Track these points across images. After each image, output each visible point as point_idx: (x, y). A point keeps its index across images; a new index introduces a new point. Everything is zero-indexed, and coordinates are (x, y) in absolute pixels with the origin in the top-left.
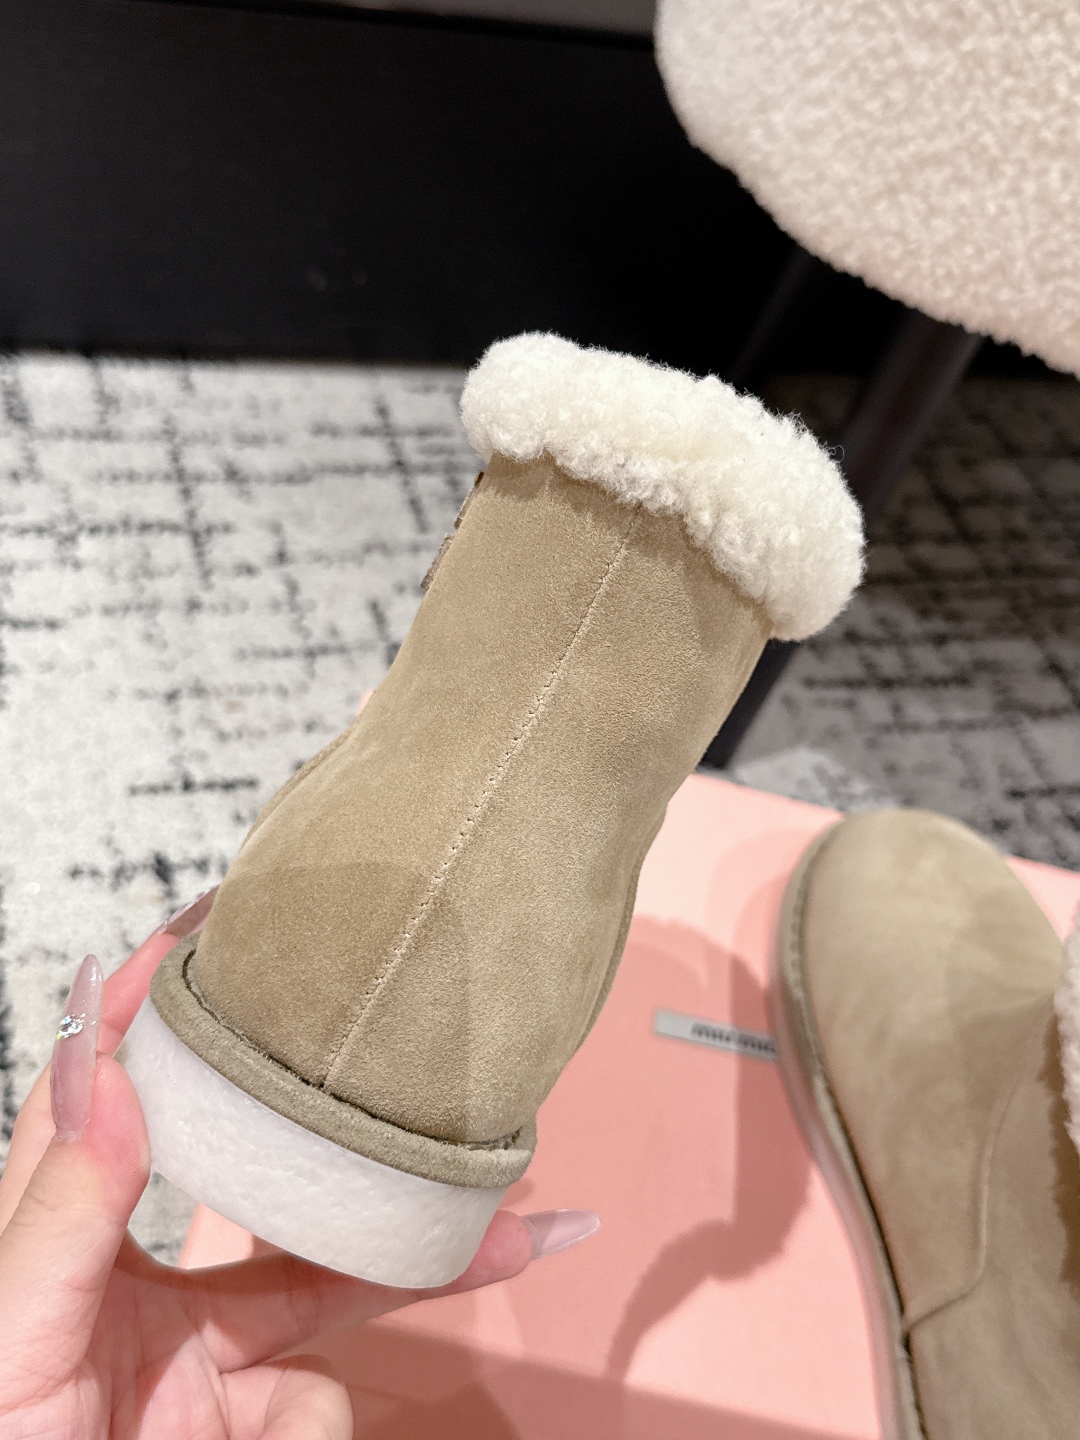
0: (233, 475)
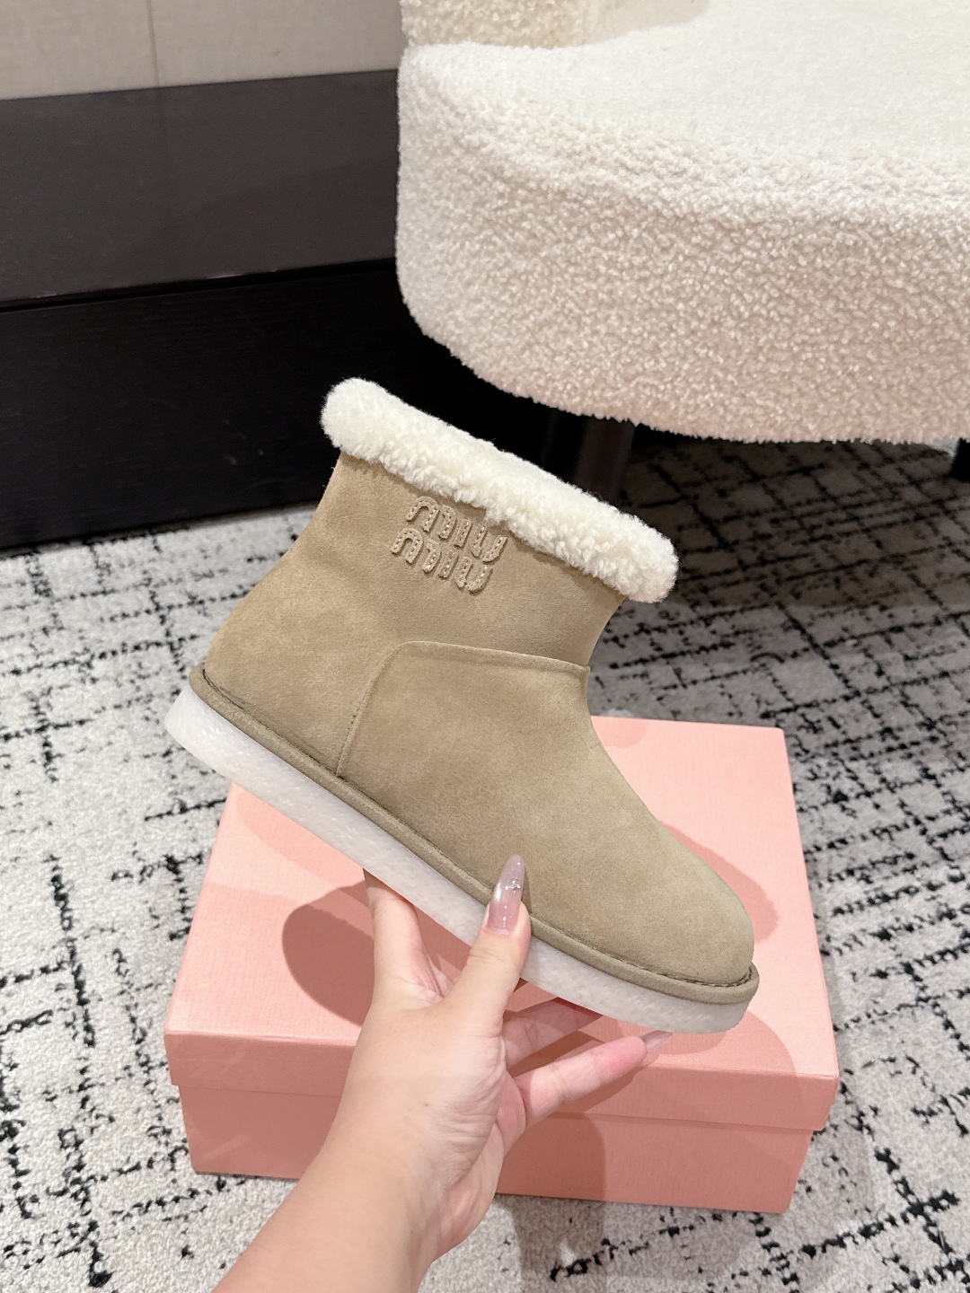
0: (194, 601)
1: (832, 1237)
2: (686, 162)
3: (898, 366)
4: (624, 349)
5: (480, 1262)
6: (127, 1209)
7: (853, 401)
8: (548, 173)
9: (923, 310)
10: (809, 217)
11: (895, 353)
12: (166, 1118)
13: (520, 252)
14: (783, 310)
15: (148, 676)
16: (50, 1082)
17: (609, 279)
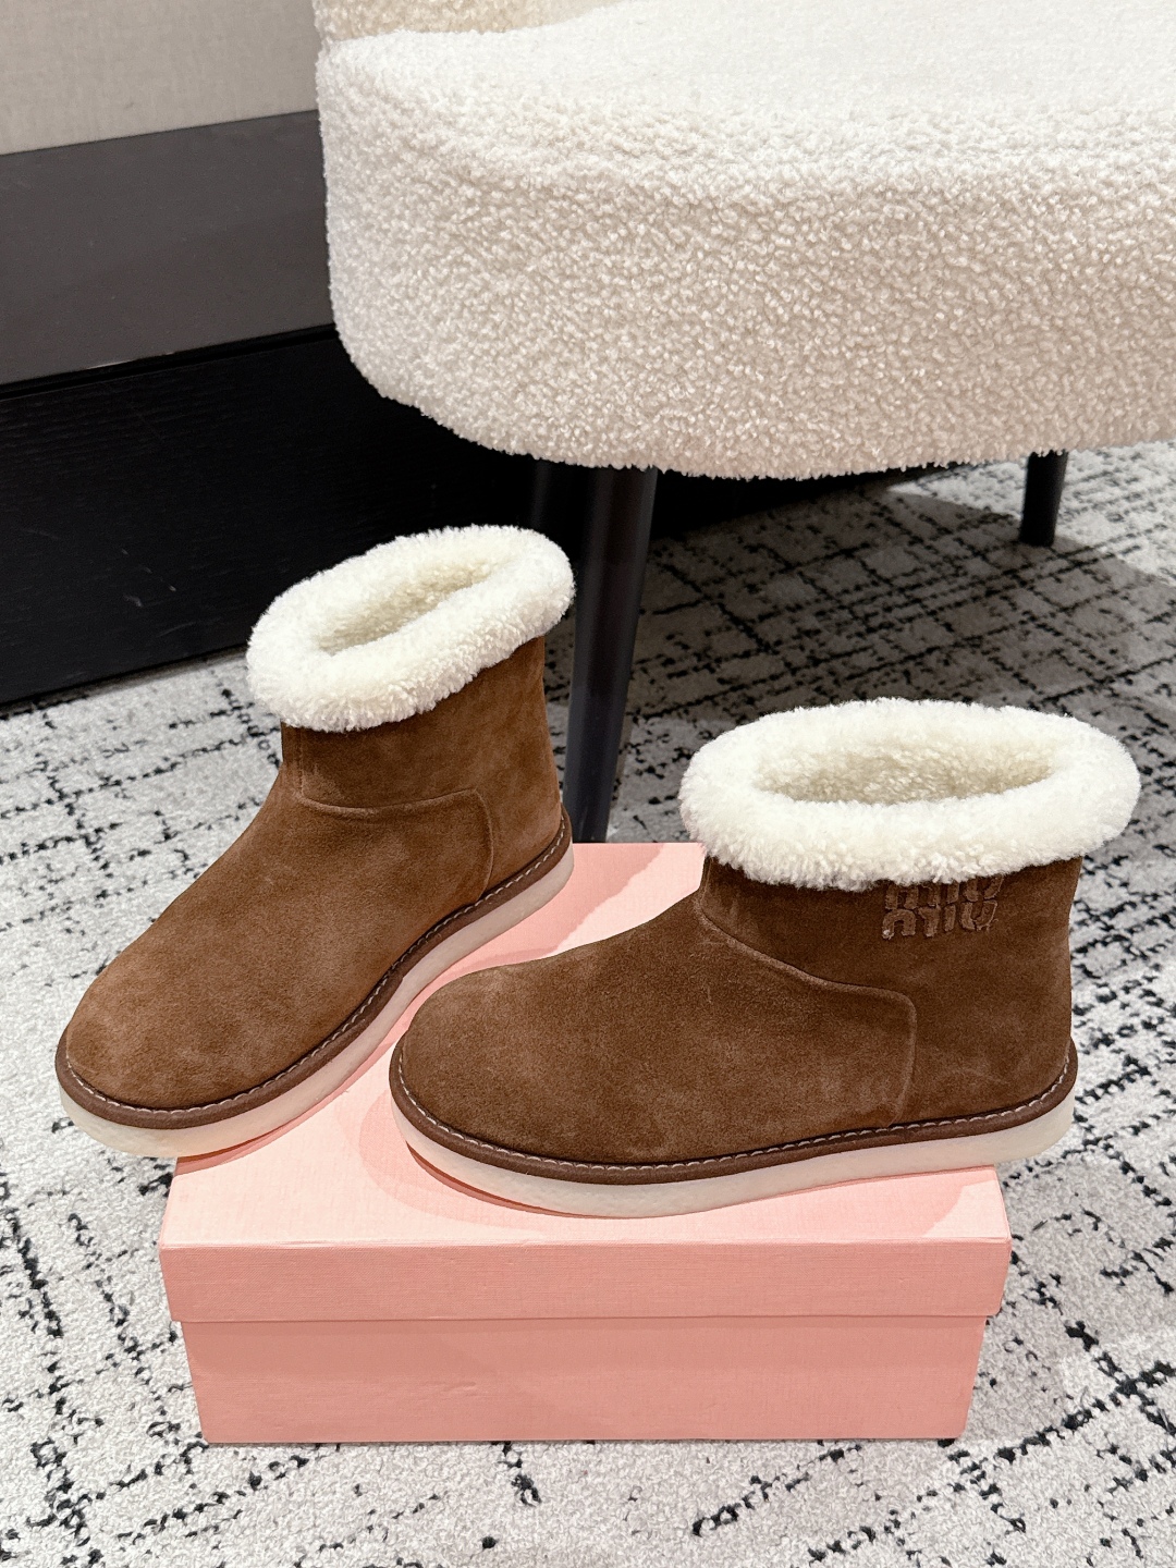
0: (107, 782)
1: (1031, 1434)
2: (694, 138)
3: (971, 365)
4: (642, 376)
5: (603, 1528)
6: (137, 1530)
7: (922, 415)
8: (528, 166)
9: (994, 292)
10: (849, 190)
11: (966, 350)
12: (170, 1411)
13: (500, 271)
14: (829, 308)
15: (62, 879)
16: (10, 1387)
17: (615, 291)
